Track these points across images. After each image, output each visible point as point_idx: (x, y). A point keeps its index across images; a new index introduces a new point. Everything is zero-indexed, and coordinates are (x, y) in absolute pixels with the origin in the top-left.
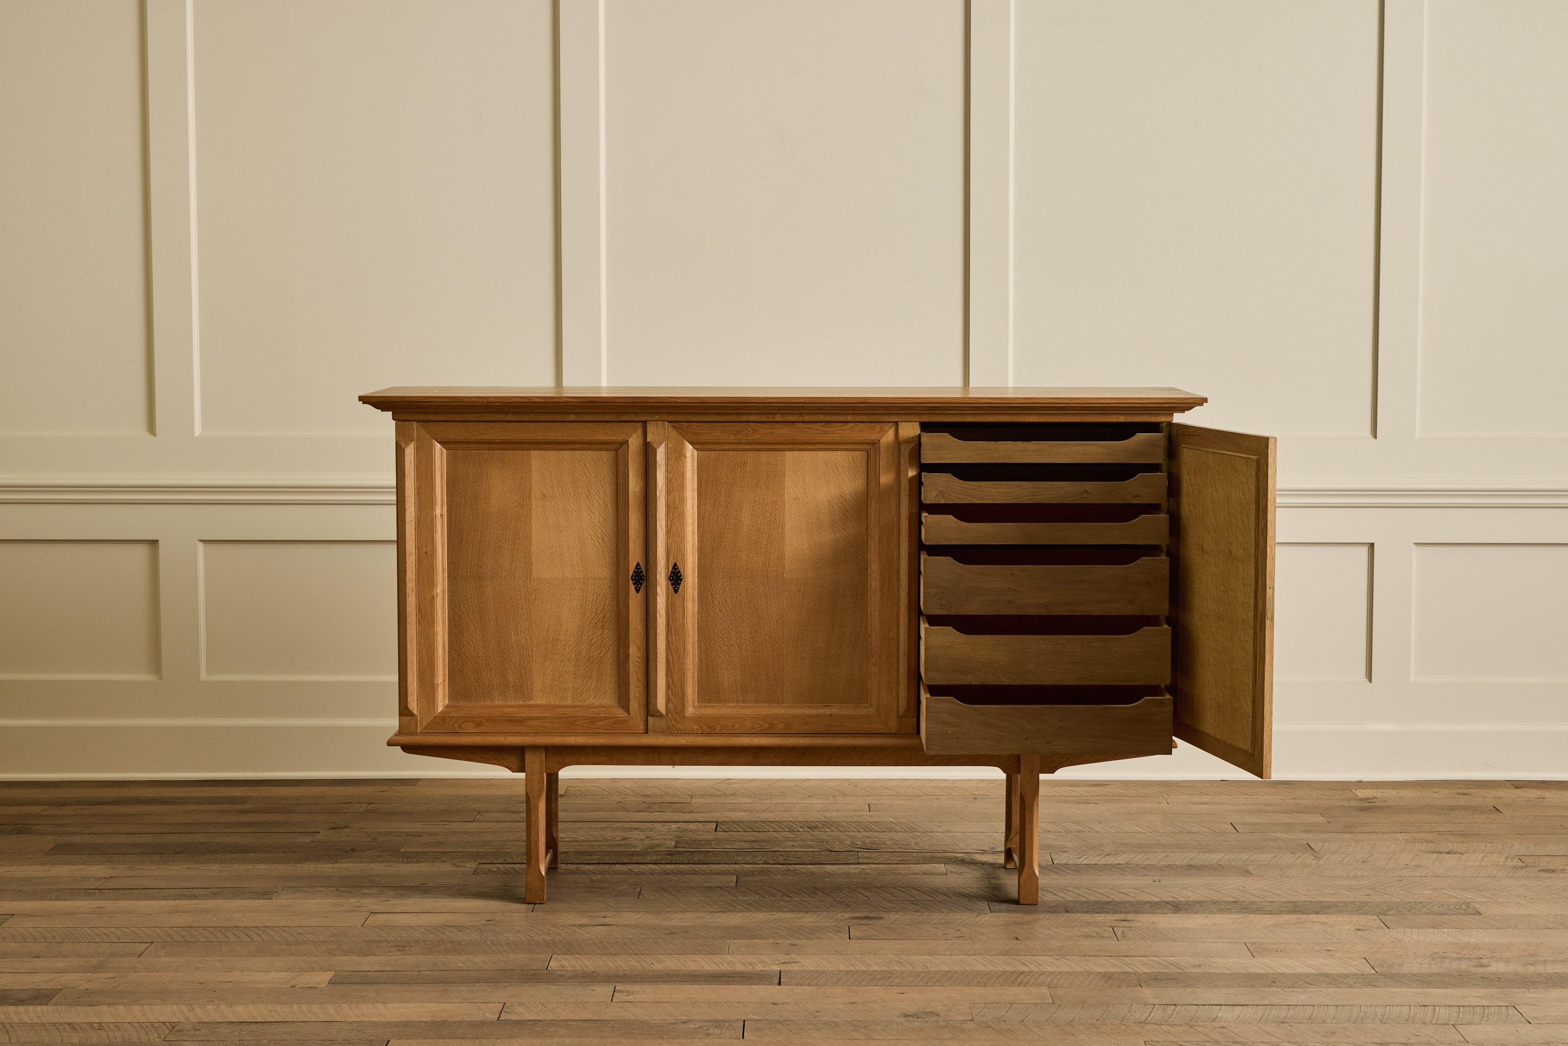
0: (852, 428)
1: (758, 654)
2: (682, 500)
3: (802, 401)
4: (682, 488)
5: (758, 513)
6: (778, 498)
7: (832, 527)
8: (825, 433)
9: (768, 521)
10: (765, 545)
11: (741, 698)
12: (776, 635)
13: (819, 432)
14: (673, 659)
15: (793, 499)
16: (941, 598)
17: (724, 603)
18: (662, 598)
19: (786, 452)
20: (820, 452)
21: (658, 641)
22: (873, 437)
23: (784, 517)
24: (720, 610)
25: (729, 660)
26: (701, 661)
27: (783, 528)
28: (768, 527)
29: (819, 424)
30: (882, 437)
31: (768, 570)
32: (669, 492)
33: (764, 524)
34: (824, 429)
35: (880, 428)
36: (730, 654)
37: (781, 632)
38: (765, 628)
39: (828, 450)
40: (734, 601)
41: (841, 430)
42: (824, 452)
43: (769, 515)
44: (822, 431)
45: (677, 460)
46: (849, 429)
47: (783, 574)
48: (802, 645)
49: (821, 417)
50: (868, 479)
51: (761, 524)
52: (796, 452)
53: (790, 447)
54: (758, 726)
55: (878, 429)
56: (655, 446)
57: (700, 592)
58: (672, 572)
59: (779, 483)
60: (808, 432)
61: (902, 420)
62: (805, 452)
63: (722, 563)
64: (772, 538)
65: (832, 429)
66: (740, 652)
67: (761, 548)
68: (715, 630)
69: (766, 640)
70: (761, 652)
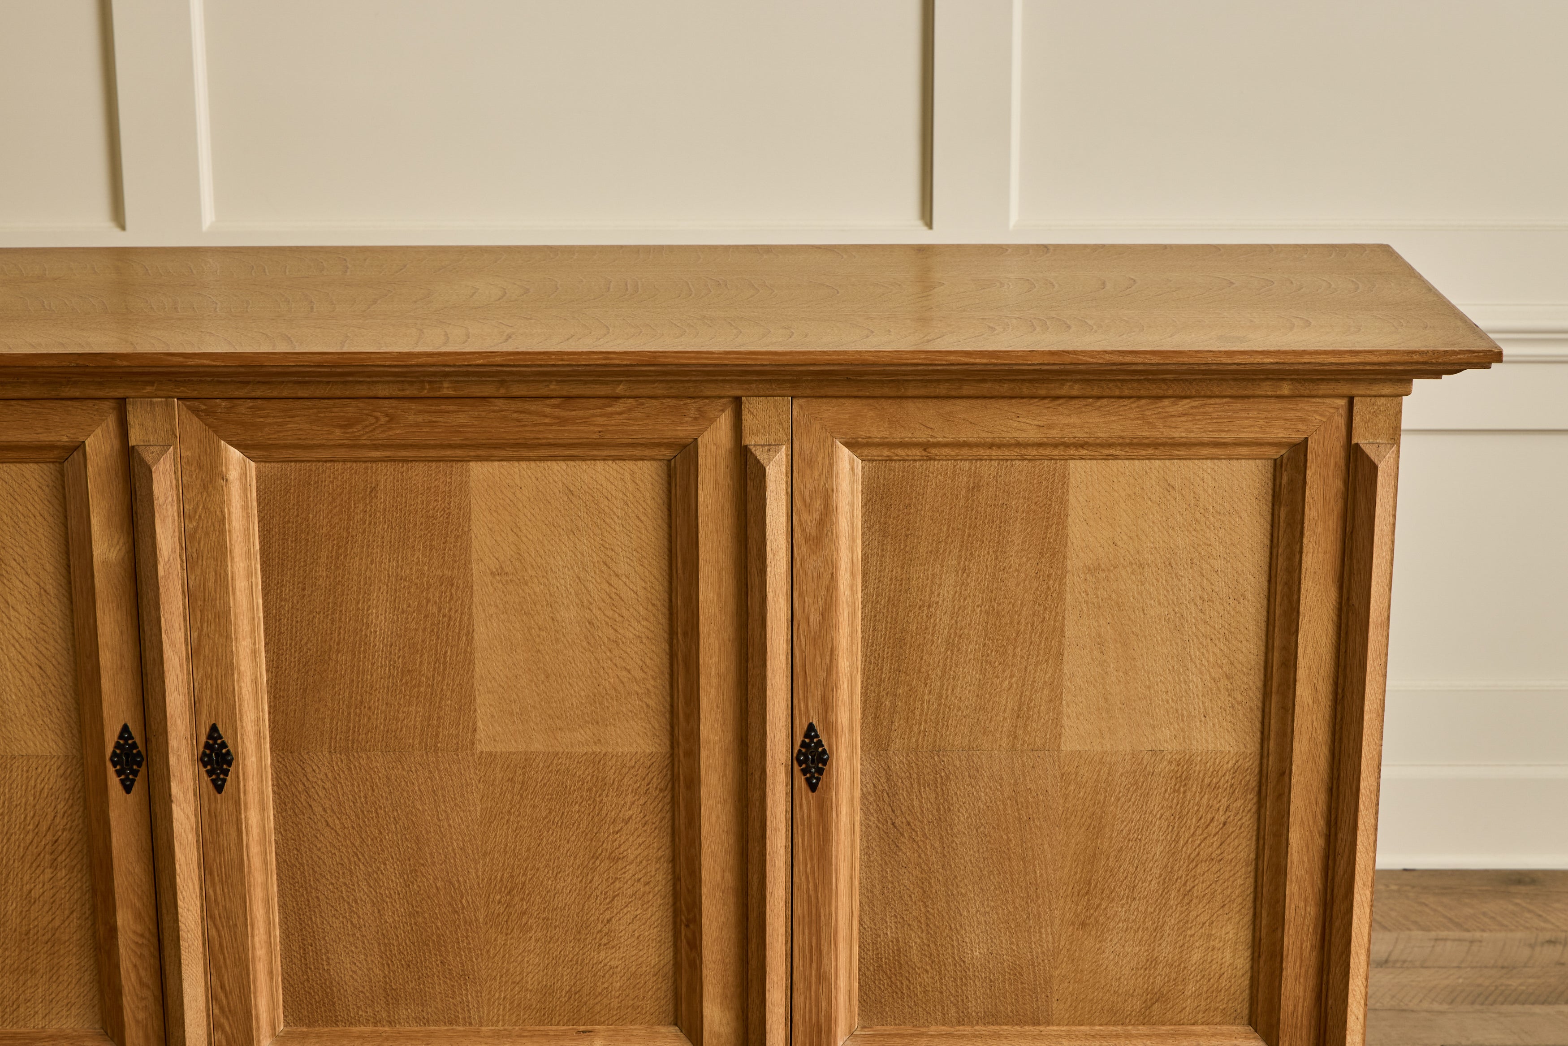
0: (630, 410)
1: (420, 920)
2: (223, 582)
3: (498, 360)
4: (221, 553)
5: (409, 606)
6: (456, 572)
7: (586, 637)
8: (563, 421)
9: (432, 624)
10: (428, 678)
11: (384, 1014)
12: (461, 879)
13: (547, 420)
14: (220, 936)
15: (492, 573)
17: (335, 808)
18: (184, 806)
19: (471, 463)
20: (554, 463)
21: (180, 903)
22: (682, 431)
23: (470, 617)
24: (328, 825)
25: (354, 935)
26: (288, 936)
27: (470, 641)
28: (434, 638)
29: (548, 402)
30: (701, 432)
31: (437, 735)
32: (190, 563)
33: (424, 630)
34: (558, 412)
35: (699, 410)
36: (355, 921)
37: (473, 871)
38: (434, 863)
39: (572, 458)
40: (359, 805)
41: (601, 416)
42: (562, 464)
43: (435, 610)
44: (558, 418)
45: (205, 487)
46: (620, 414)
47: (473, 744)
48: (522, 900)
49: (552, 387)
50: (670, 527)
51: (416, 630)
52: (496, 463)
53: (481, 452)
55: (693, 413)
56: (148, 458)
57: (278, 785)
58: (207, 746)
59: (457, 537)
60: (519, 420)
61: (749, 393)
62: (516, 464)
63: (328, 721)
64: (445, 663)
65: (581, 413)
66: (377, 915)
67: (420, 685)
68: (317, 869)
69: (437, 888)
70: (426, 915)
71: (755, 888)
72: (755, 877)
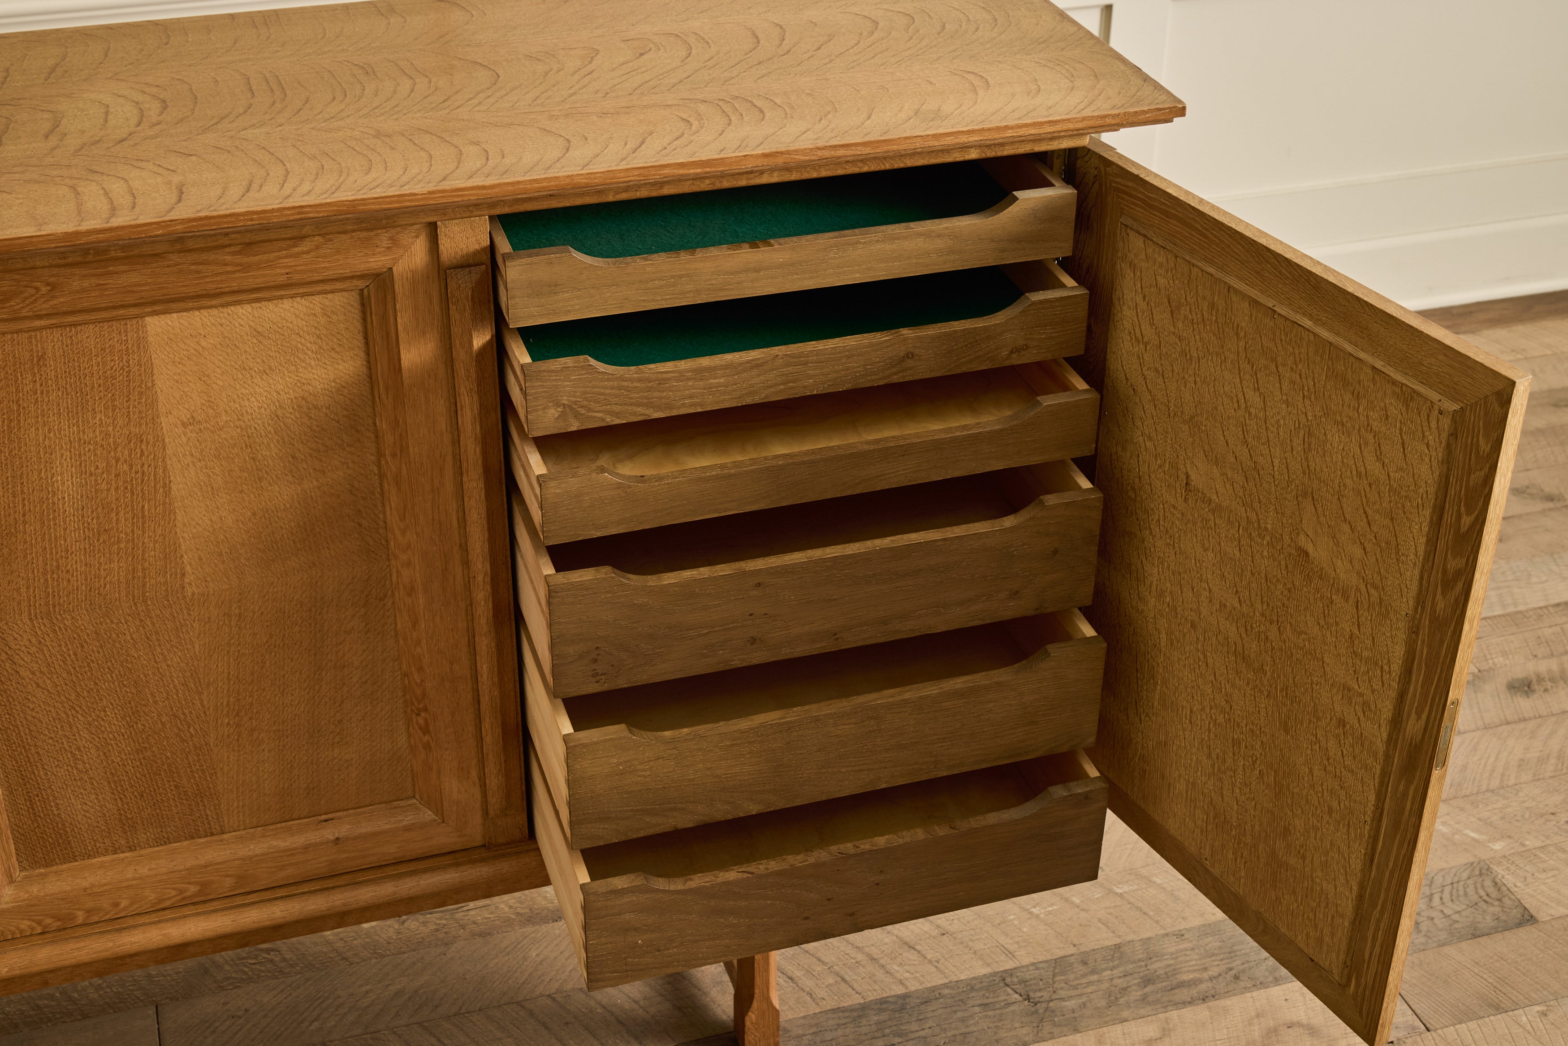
0: (318, 247)
1: (149, 754)
5: (97, 467)
6: (144, 427)
7: (291, 471)
8: (246, 268)
9: (125, 482)
10: (126, 534)
11: (123, 842)
12: (186, 711)
13: (229, 268)
15: (183, 424)
16: (595, 661)
17: (45, 670)
19: (147, 318)
20: (238, 307)
22: (377, 262)
23: (165, 469)
24: (38, 686)
25: (81, 779)
27: (167, 492)
28: (129, 495)
29: (227, 250)
30: (396, 260)
31: (144, 585)
33: (117, 489)
34: (239, 259)
35: (391, 239)
36: (81, 767)
37: (198, 702)
38: (156, 702)
39: (258, 300)
40: (69, 662)
41: (286, 257)
42: (248, 307)
43: (126, 467)
44: (237, 265)
46: (308, 252)
47: (183, 588)
48: (251, 719)
50: (368, 354)
51: (108, 490)
52: (175, 315)
53: (156, 308)
54: (174, 893)
55: (385, 243)
59: (141, 394)
60: (198, 272)
61: (445, 217)
62: (197, 313)
63: (24, 590)
64: (143, 516)
65: (265, 257)
66: (103, 757)
67: (119, 542)
68: (33, 728)
69: (163, 724)
70: (154, 749)
71: (485, 676)
72: (485, 667)
